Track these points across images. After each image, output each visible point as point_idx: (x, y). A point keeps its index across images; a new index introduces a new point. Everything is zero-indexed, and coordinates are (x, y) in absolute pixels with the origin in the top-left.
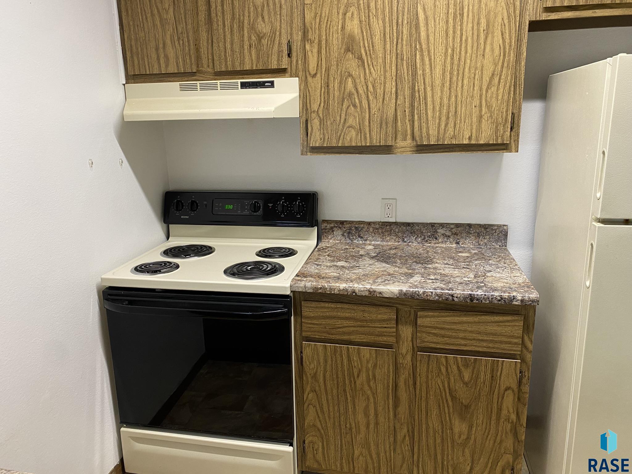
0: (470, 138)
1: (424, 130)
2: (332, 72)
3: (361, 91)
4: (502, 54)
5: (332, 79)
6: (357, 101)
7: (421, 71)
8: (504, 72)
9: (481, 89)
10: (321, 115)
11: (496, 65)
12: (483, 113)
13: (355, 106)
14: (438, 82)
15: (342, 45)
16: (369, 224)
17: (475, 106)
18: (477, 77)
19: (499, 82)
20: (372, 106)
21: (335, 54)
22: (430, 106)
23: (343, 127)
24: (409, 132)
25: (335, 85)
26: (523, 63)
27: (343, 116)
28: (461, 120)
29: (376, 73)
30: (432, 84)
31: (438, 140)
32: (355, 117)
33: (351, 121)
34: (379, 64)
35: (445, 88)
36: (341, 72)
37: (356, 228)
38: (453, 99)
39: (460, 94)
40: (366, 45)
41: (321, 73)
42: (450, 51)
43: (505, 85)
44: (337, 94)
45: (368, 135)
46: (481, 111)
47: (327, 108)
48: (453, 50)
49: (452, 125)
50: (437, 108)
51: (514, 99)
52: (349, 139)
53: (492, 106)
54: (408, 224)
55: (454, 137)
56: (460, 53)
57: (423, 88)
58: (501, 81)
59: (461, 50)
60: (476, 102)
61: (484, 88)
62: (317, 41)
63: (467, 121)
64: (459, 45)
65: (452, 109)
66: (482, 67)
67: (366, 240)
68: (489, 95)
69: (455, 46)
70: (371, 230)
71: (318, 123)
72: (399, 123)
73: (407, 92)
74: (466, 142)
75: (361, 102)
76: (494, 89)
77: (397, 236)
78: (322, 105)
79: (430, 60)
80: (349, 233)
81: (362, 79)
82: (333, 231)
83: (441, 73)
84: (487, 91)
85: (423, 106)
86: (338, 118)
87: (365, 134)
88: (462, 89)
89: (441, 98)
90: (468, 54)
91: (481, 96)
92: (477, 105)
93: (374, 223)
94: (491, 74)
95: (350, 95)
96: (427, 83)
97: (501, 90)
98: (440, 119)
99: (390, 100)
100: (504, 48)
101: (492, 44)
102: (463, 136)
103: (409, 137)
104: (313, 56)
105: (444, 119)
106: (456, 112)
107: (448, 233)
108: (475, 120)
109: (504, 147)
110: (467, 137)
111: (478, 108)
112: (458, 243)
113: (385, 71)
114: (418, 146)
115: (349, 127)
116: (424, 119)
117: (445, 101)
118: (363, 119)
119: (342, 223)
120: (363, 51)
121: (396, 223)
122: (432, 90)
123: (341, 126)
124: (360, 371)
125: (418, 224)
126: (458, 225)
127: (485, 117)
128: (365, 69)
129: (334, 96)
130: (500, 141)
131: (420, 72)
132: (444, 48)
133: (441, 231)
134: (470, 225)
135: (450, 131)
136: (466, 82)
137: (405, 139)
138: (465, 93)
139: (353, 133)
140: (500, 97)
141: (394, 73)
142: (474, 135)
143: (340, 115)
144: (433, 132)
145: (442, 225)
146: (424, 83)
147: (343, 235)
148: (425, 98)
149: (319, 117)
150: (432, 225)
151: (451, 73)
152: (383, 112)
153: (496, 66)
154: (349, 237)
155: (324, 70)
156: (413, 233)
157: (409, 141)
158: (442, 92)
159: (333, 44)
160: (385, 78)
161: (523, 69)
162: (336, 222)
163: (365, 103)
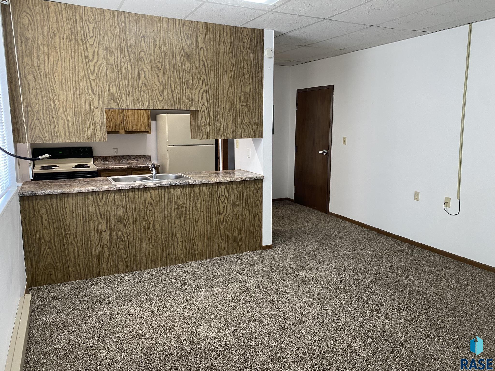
0: (139, 130)
1: (127, 128)
3: (109, 117)
6: (108, 119)
9: (141, 118)
13: (108, 121)
14: (130, 116)
16: (110, 156)
18: (139, 115)
20: (113, 121)
22: (128, 122)
24: (123, 128)
26: (150, 112)
28: (136, 125)
31: (131, 130)
32: (108, 124)
37: (105, 158)
38: (134, 120)
43: (146, 117)
45: (112, 129)
46: (141, 123)
50: (130, 122)
51: (149, 121)
53: (144, 122)
54: (122, 156)
55: (135, 129)
57: (126, 117)
60: (140, 121)
63: (138, 126)
65: (134, 122)
66: (140, 113)
67: (109, 162)
68: (143, 120)
70: (111, 158)
72: (120, 126)
73: (122, 118)
74: (138, 131)
76: (144, 118)
77: (119, 159)
80: (103, 160)
81: (109, 114)
82: (98, 159)
83: (130, 113)
85: (126, 121)
93: (111, 156)
98: (131, 125)
99: (118, 120)
102: (137, 129)
103: (123, 129)
105: (132, 125)
107: (134, 158)
108: (140, 125)
109: (148, 132)
112: (137, 161)
113: (116, 112)
114: (126, 132)
116: (127, 125)
117: (132, 120)
118: (110, 124)
119: (101, 156)
121: (118, 156)
122: (128, 117)
125: (125, 156)
126: (137, 155)
127: (142, 125)
128: (110, 111)
130: (146, 131)
131: (125, 113)
134: (140, 155)
135: (134, 128)
136: (137, 116)
137: (122, 130)
138: (137, 119)
140: (145, 120)
141: (118, 113)
144: (130, 128)
145: (132, 156)
147: (101, 160)
148: (127, 119)
150: (129, 156)
151: (133, 114)
152: (116, 123)
154: (103, 161)
156: (124, 158)
157: (123, 130)
158: (131, 118)
160: (116, 114)
161: (150, 114)
162: (99, 156)
163: (110, 120)
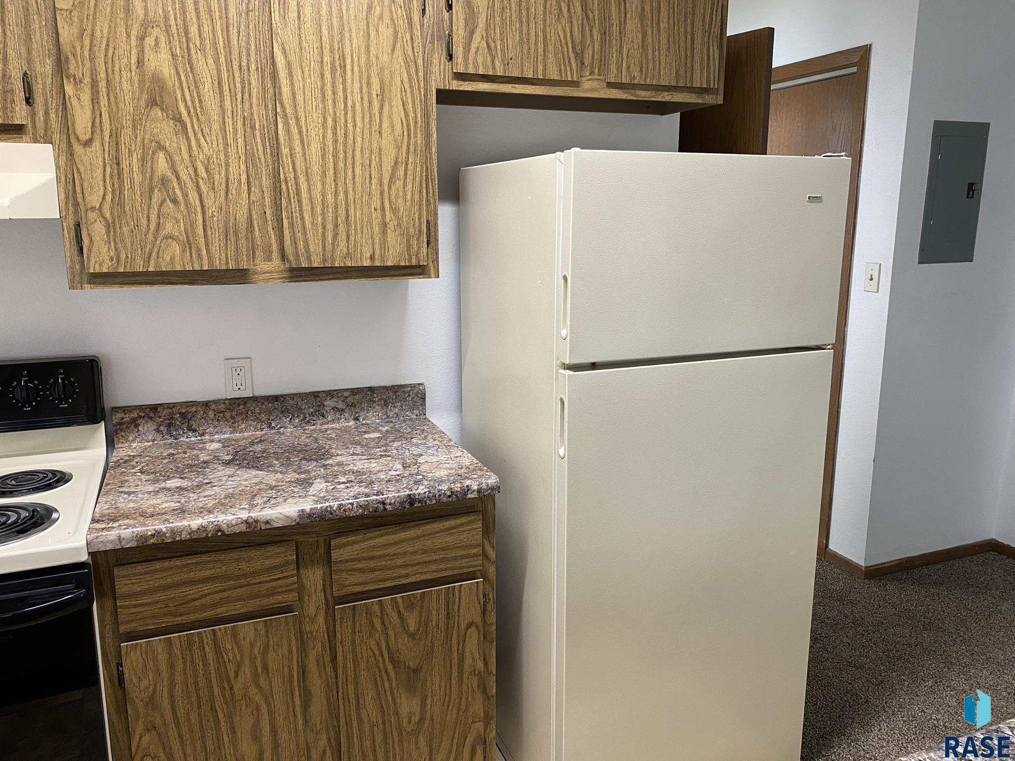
0: (372, 258)
1: (301, 245)
2: (125, 139)
3: (184, 176)
4: (406, 133)
5: (124, 151)
6: (178, 192)
7: (287, 150)
8: (410, 160)
9: (381, 183)
10: (108, 215)
11: (399, 148)
12: (388, 220)
13: (175, 201)
14: (316, 169)
15: (141, 92)
16: (206, 404)
17: (375, 209)
18: (374, 164)
19: (406, 174)
20: (208, 202)
21: (127, 108)
22: (306, 207)
23: (156, 238)
24: (275, 247)
25: (132, 163)
26: (434, 149)
27: (154, 218)
28: (356, 230)
29: (210, 147)
30: (307, 171)
31: (324, 260)
32: (177, 221)
33: (169, 227)
34: (213, 132)
35: (328, 180)
36: (143, 140)
37: (183, 415)
38: (341, 196)
39: (350, 189)
40: (188, 98)
41: (102, 139)
42: (330, 121)
43: (414, 179)
44: (137, 178)
45: (204, 252)
46: (384, 216)
47: (119, 201)
48: (335, 121)
49: (344, 237)
50: (319, 210)
51: (428, 200)
52: (168, 258)
53: (399, 210)
54: (276, 398)
55: (348, 255)
56: (346, 126)
57: (292, 176)
58: (409, 173)
59: (346, 121)
60: (376, 202)
61: (386, 181)
62: (87, 80)
63: (365, 231)
64: (343, 113)
65: (342, 212)
66: (380, 149)
67: (203, 434)
68: (393, 193)
69: (338, 114)
70: (211, 414)
71: (103, 231)
72: (257, 233)
73: (266, 182)
74: (367, 263)
75: (185, 196)
76: (399, 184)
77: (258, 420)
78: (109, 197)
79: (300, 133)
80: (169, 425)
81: (186, 156)
82: (137, 426)
83: (319, 154)
84: (390, 188)
85: (295, 205)
86: (144, 222)
87: (199, 250)
88: (354, 183)
89: (323, 195)
90: (358, 129)
91: (382, 193)
92: (379, 208)
93: (215, 402)
94: (393, 163)
95: (164, 181)
96: (298, 169)
97: (409, 187)
98: (324, 227)
99: (239, 193)
100: (408, 125)
101: (390, 118)
102: (361, 255)
103: (275, 255)
104: (82, 107)
105: (330, 226)
106: (347, 217)
107: (341, 406)
108: (376, 229)
109: (419, 270)
110: (368, 255)
111: (379, 211)
112: (356, 419)
113: (226, 145)
114: (291, 270)
115: (167, 237)
116: (298, 227)
117: (330, 199)
118: (193, 224)
119: (154, 408)
120: (182, 108)
121: (254, 399)
122: (308, 180)
123: (150, 237)
124: (239, 666)
125: (292, 396)
126: (354, 391)
127: (391, 226)
128: (188, 138)
129: (132, 182)
130: (414, 262)
131: (285, 151)
132: (321, 116)
133: (329, 403)
134: (371, 389)
135: (342, 247)
136: (358, 171)
137: (269, 259)
138: (359, 189)
139: (176, 248)
140: (409, 197)
141: (242, 150)
142: (377, 252)
143: (148, 217)
144: (315, 247)
145: (331, 394)
146: (294, 168)
147: (158, 430)
148: (298, 193)
149: (104, 218)
150: (315, 395)
151: (335, 156)
152: (227, 212)
153: (399, 150)
154: (169, 432)
155: (107, 134)
156: (285, 412)
157: (276, 262)
158: (323, 184)
159: (121, 89)
160: (226, 155)
161: (435, 157)
162: (141, 408)
163: (193, 196)
